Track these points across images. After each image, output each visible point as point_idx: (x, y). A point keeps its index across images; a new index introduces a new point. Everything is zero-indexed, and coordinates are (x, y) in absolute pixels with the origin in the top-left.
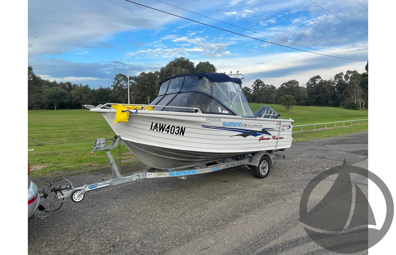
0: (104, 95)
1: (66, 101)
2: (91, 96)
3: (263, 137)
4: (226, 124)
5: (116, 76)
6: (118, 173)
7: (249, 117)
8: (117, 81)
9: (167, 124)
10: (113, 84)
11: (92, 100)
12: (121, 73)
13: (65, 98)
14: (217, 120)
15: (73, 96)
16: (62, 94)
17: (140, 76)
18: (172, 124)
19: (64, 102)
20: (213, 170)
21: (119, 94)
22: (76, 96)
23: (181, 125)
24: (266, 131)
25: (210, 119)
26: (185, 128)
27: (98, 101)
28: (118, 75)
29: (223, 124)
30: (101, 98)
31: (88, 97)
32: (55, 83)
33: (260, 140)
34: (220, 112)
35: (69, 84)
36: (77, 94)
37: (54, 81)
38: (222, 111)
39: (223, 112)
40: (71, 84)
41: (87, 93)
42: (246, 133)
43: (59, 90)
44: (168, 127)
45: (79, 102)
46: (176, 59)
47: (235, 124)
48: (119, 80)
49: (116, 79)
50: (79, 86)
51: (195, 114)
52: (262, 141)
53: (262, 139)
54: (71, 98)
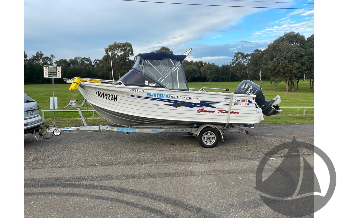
0: (226, 71)
1: (197, 76)
2: (213, 71)
3: (204, 109)
4: (150, 94)
5: (235, 54)
6: (85, 123)
7: (179, 90)
8: (236, 59)
9: (105, 92)
10: (232, 61)
11: (214, 75)
12: (240, 52)
13: (196, 74)
14: (140, 91)
15: (202, 71)
16: (194, 71)
17: (254, 53)
18: (108, 93)
19: (195, 77)
20: (150, 131)
21: (236, 70)
22: (204, 72)
23: (114, 94)
24: (207, 104)
25: (133, 90)
26: (116, 96)
27: (220, 76)
28: (237, 53)
29: (147, 94)
30: (223, 73)
31: (211, 72)
32: (192, 62)
33: (199, 111)
34: (147, 84)
35: (201, 62)
36: (204, 70)
37: (191, 61)
38: (148, 84)
39: (150, 85)
40: (203, 62)
41: (210, 70)
42: (177, 104)
43: (192, 67)
44: (106, 95)
45: (206, 76)
46: (286, 34)
47: (162, 95)
48: (238, 57)
49: (235, 56)
50: (208, 63)
51: (119, 86)
52: (201, 113)
53: (202, 110)
54: (200, 73)
